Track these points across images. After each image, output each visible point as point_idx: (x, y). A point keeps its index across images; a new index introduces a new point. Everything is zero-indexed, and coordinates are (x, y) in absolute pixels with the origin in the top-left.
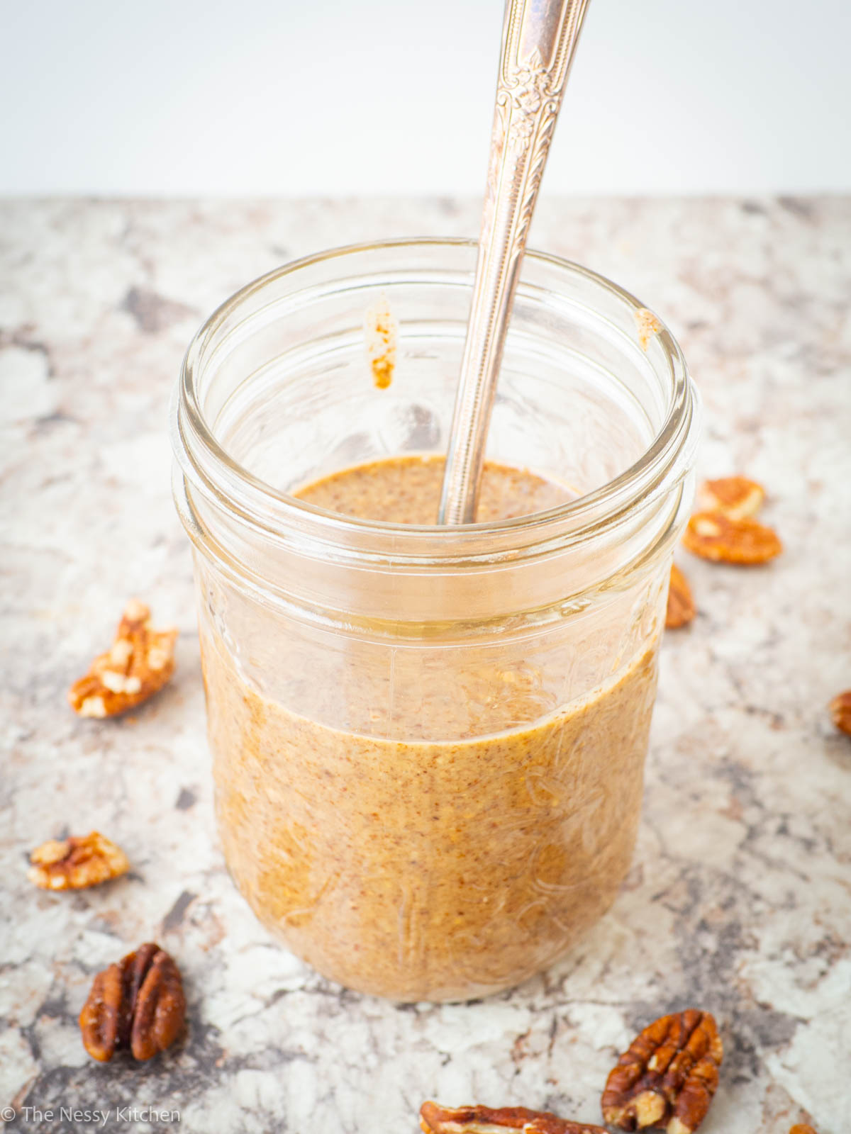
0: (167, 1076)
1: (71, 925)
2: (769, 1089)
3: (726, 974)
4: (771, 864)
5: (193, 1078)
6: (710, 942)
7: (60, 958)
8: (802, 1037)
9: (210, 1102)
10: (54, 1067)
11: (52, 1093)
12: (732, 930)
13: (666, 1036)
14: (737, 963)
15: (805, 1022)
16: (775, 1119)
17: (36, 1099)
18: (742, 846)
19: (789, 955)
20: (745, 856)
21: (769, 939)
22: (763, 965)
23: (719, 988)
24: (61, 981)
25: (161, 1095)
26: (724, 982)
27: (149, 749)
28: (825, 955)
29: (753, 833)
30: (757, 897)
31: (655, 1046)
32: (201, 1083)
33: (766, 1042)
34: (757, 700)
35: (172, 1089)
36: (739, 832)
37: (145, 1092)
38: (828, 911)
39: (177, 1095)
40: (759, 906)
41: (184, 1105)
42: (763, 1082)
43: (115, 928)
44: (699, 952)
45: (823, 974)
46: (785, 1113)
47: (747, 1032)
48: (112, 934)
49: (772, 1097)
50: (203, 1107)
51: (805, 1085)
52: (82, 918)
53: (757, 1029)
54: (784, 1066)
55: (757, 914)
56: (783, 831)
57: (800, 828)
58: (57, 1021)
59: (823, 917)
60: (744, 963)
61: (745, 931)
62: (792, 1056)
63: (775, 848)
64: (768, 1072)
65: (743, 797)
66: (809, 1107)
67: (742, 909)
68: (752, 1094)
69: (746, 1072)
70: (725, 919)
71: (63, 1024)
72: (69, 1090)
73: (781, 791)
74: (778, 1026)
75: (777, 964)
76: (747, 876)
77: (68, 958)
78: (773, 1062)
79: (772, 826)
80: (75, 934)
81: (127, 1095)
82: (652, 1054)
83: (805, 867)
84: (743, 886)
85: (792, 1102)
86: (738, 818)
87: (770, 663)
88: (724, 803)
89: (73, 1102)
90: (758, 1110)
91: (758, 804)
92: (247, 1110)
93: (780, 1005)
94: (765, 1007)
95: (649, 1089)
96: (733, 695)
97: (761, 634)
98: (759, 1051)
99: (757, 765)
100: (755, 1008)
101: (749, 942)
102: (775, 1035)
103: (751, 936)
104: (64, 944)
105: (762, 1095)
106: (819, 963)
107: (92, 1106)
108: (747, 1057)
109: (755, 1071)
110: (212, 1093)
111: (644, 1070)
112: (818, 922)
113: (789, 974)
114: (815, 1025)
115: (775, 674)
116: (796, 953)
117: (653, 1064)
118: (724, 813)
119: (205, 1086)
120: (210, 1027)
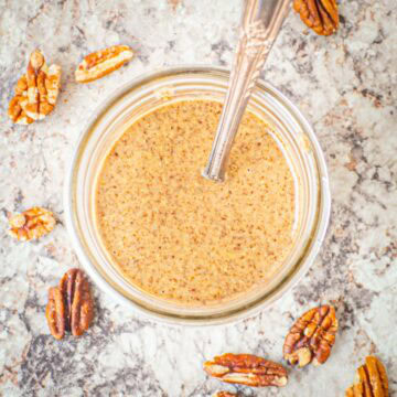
0: (89, 338)
1: (32, 254)
2: (358, 333)
3: (343, 268)
4: (369, 199)
5: (101, 338)
6: (336, 249)
7: (30, 273)
8: (376, 302)
9: (110, 351)
10: (37, 335)
11: (39, 349)
12: (347, 241)
13: (313, 316)
14: (348, 261)
15: (377, 294)
16: (360, 348)
17: (32, 353)
18: (354, 188)
19: (373, 256)
20: (356, 194)
21: (364, 246)
22: (361, 261)
23: (339, 276)
24: (33, 287)
25: (88, 348)
26: (341, 273)
27: (54, 135)
28: (390, 254)
29: (361, 179)
30: (360, 220)
31: (308, 323)
33: (359, 307)
34: (368, 85)
35: (92, 344)
36: (353, 177)
37: (81, 346)
38: (394, 227)
39: (95, 348)
40: (361, 226)
41: (98, 353)
42: (356, 328)
43: (53, 254)
44: (330, 255)
45: (388, 265)
46: (364, 345)
47: (350, 301)
48: (53, 258)
49: (360, 337)
50: (107, 354)
51: (375, 330)
52: (37, 248)
53: (355, 299)
54: (366, 319)
55: (359, 231)
56: (375, 177)
57: (384, 175)
58: (35, 309)
59: (391, 232)
60: (351, 261)
61: (353, 241)
62: (370, 314)
63: (370, 187)
64: (358, 323)
65: (357, 154)
66: (376, 342)
67: (352, 228)
68: (350, 335)
69: (348, 323)
70: (345, 234)
71: (38, 311)
72: (47, 347)
73: (376, 151)
74: (365, 297)
75: (368, 260)
76: (356, 208)
77: (34, 273)
78: (360, 316)
79: (370, 173)
80: (35, 259)
81: (72, 349)
82: (306, 326)
83: (384, 201)
84: (354, 213)
85: (368, 338)
86: (354, 170)
87: (378, 55)
88: (347, 159)
89: (49, 354)
90: (352, 344)
91: (364, 159)
92: (126, 354)
93: (367, 285)
94: (359, 286)
95: (303, 346)
96: (356, 82)
97: (374, 35)
98: (355, 312)
99: (366, 133)
100: (355, 287)
101: (355, 248)
102: (364, 303)
103: (355, 244)
104: (31, 264)
105: (355, 335)
106: (386, 259)
107: (58, 355)
108: (350, 315)
109: (353, 323)
110: (109, 346)
111: (302, 335)
112: (388, 235)
113: (373, 266)
114: (381, 295)
115: (379, 65)
116: (376, 255)
117: (306, 332)
118: (346, 165)
119: (106, 342)
120: (105, 309)
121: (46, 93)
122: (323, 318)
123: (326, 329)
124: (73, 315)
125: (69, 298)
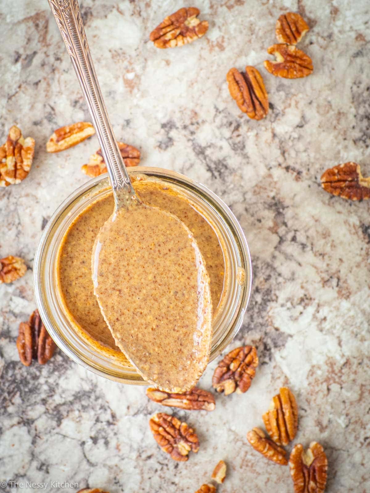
0: (51, 365)
1: (6, 294)
2: (275, 367)
3: (264, 314)
4: (288, 257)
5: (62, 365)
6: (259, 298)
7: (4, 310)
8: (290, 343)
9: (69, 376)
10: (9, 361)
11: (10, 373)
12: (268, 292)
13: (238, 354)
14: (268, 308)
15: (291, 336)
16: (275, 381)
17: (5, 376)
18: (276, 248)
19: (289, 305)
20: (277, 253)
21: (282, 296)
22: (279, 309)
23: (260, 320)
24: (6, 321)
25: (51, 373)
26: (263, 318)
27: (27, 195)
28: (303, 304)
29: (281, 240)
30: (280, 275)
31: (233, 360)
32: (65, 368)
33: (276, 346)
34: (290, 163)
35: (54, 370)
36: (275, 239)
37: (45, 372)
38: (307, 282)
39: (56, 373)
40: (280, 279)
41: (59, 377)
42: (272, 364)
43: (24, 294)
44: (254, 303)
45: (301, 313)
46: (279, 378)
47: (269, 341)
48: (23, 297)
49: (276, 371)
50: (66, 378)
51: (288, 365)
52: (11, 290)
53: (273, 340)
54: (281, 357)
55: (279, 284)
56: (294, 239)
57: (301, 238)
58: (7, 340)
59: (304, 285)
60: (271, 308)
61: (273, 292)
62: (284, 352)
63: (290, 248)
64: (275, 360)
65: (279, 220)
66: (288, 376)
67: (273, 281)
68: (268, 369)
69: (267, 360)
70: (266, 286)
71: (10, 341)
72: (17, 371)
73: (295, 217)
74: (281, 338)
75: (285, 308)
76: (277, 264)
77: (8, 310)
78: (277, 354)
79: (290, 236)
80: (9, 298)
81: (38, 373)
82: (232, 362)
83: (300, 259)
84: (274, 269)
85: (283, 373)
86: (276, 233)
87: (300, 138)
88: (271, 224)
89: (18, 377)
90: (270, 376)
91: (285, 224)
92: (82, 379)
93: (283, 329)
94: (277, 329)
95: (229, 378)
96: (281, 160)
97: (297, 120)
98: (273, 350)
99: (287, 202)
100: (273, 330)
101: (274, 298)
102: (280, 343)
103: (275, 295)
104: (5, 303)
105: (272, 370)
106: (300, 308)
107: (26, 378)
108: (268, 353)
109: (270, 359)
110: (69, 372)
111: (228, 369)
112: (302, 287)
113: (288, 313)
114: (295, 338)
115: (300, 146)
116: (292, 304)
117: (232, 366)
118: (270, 229)
119: (66, 369)
121: (22, 162)
122: (246, 356)
123: (248, 365)
124: (40, 347)
125: (36, 333)
